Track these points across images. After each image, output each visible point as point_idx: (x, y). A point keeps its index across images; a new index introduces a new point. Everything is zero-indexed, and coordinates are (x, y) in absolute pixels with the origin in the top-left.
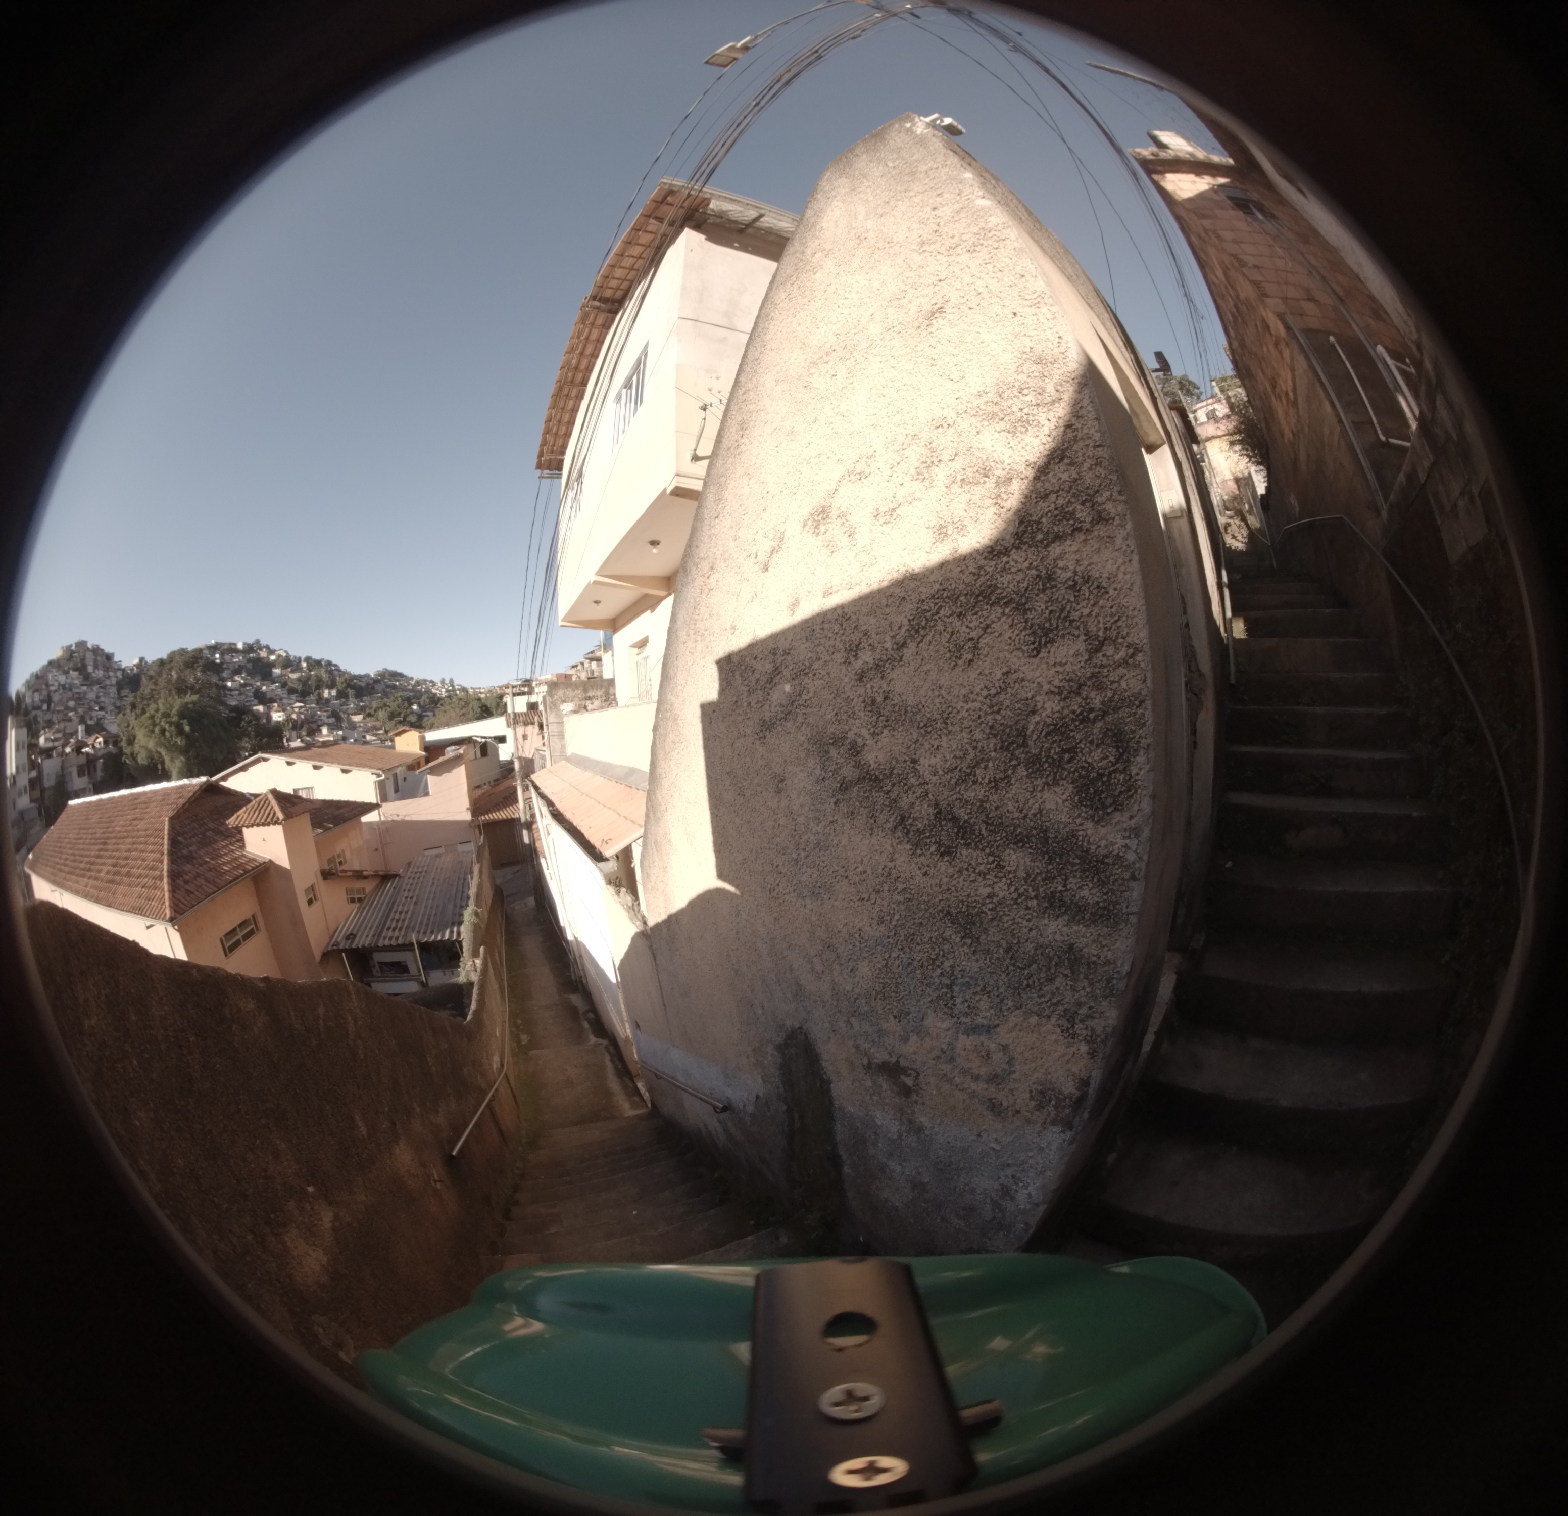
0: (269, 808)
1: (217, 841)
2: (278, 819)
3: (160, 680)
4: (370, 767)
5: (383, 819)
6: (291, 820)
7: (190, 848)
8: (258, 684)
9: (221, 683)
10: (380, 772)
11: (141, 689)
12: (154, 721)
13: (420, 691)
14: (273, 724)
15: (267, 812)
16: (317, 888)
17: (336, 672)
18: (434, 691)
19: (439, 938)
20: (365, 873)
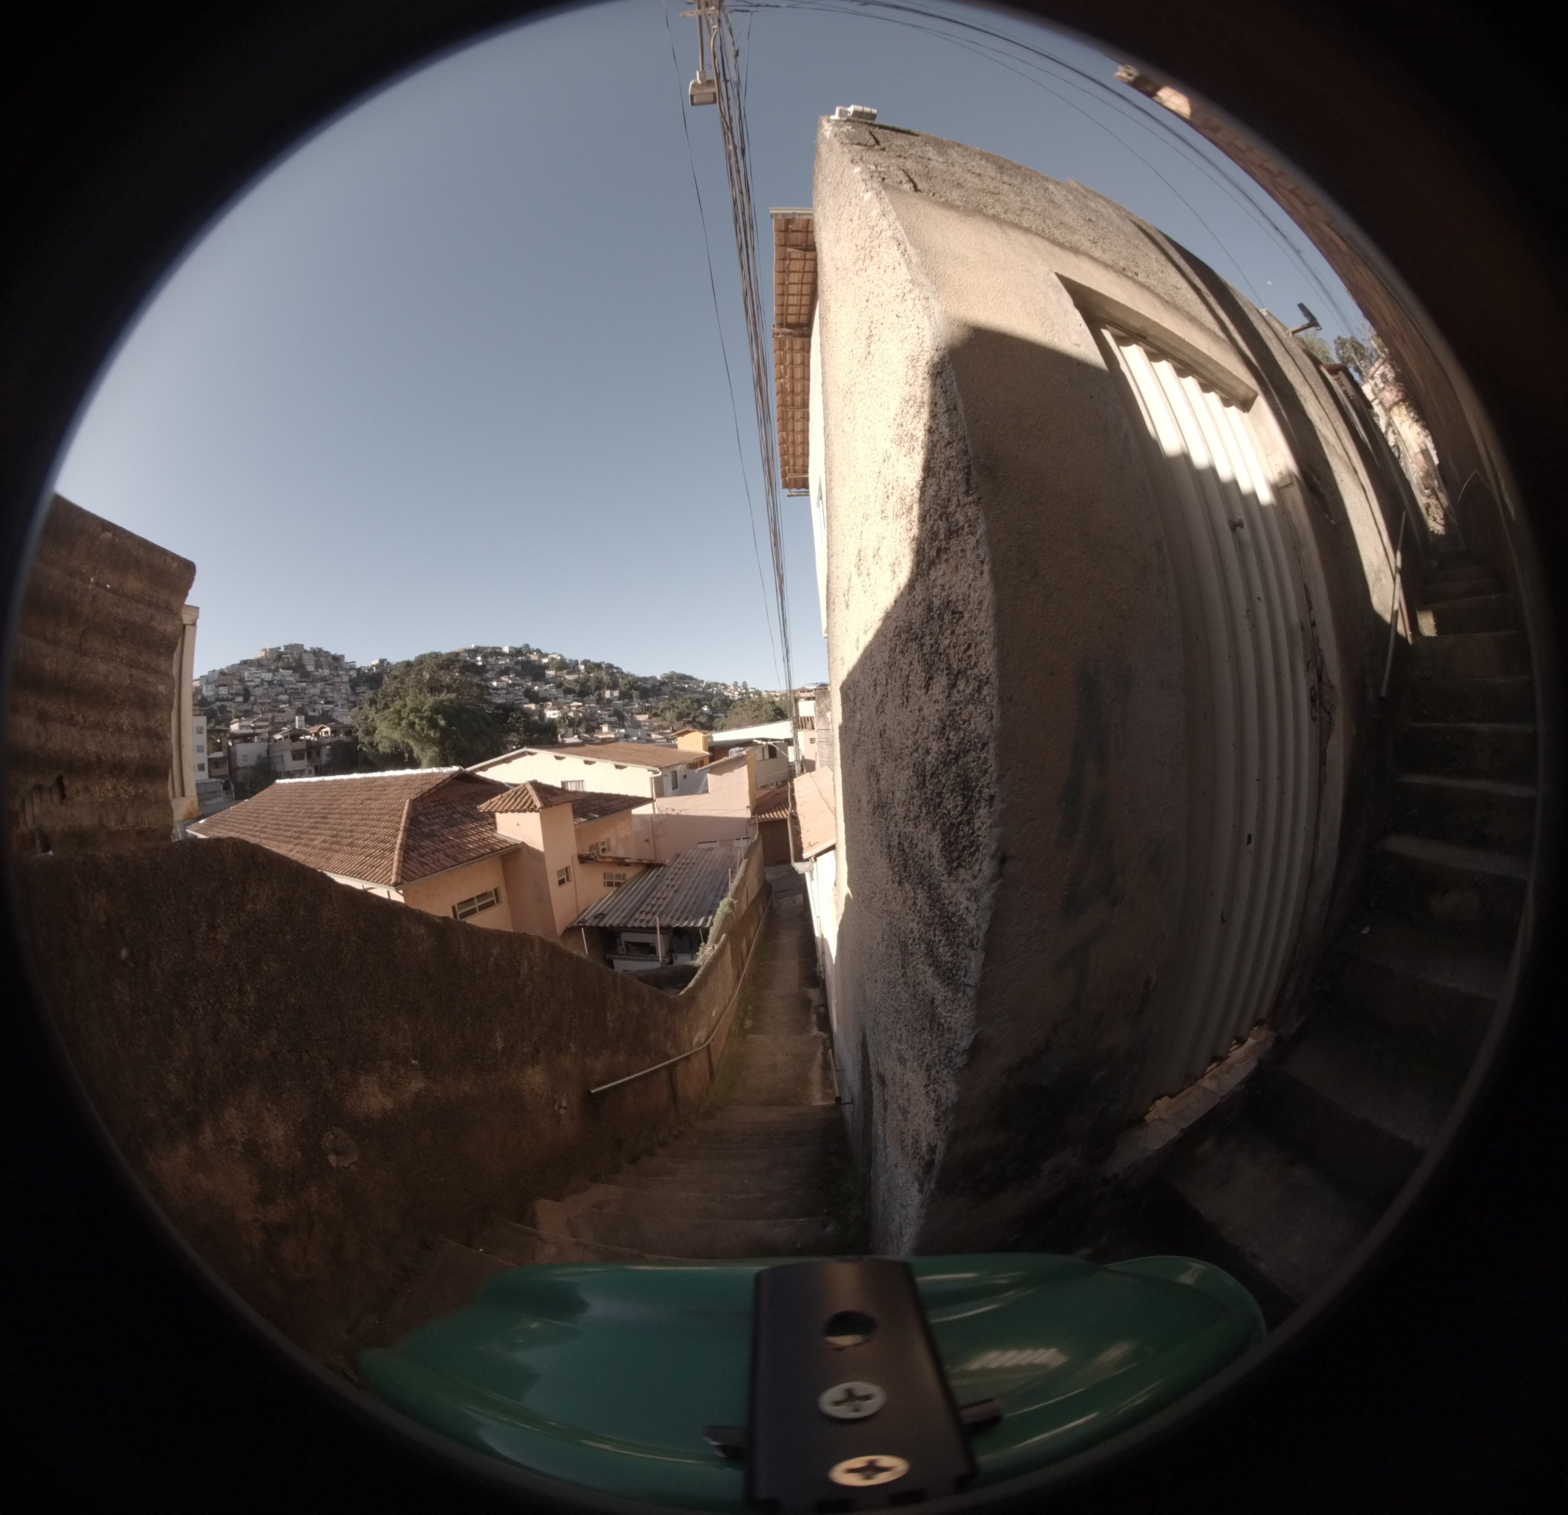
0: (527, 797)
1: (465, 823)
2: (535, 807)
3: (407, 679)
4: (647, 765)
5: (657, 812)
6: (549, 809)
7: (433, 827)
8: (530, 684)
9: (483, 683)
10: (657, 769)
11: (383, 687)
12: (400, 715)
13: (711, 694)
14: (546, 720)
15: (524, 800)
16: (571, 870)
17: (618, 675)
18: (726, 693)
19: (692, 924)
20: (627, 861)
